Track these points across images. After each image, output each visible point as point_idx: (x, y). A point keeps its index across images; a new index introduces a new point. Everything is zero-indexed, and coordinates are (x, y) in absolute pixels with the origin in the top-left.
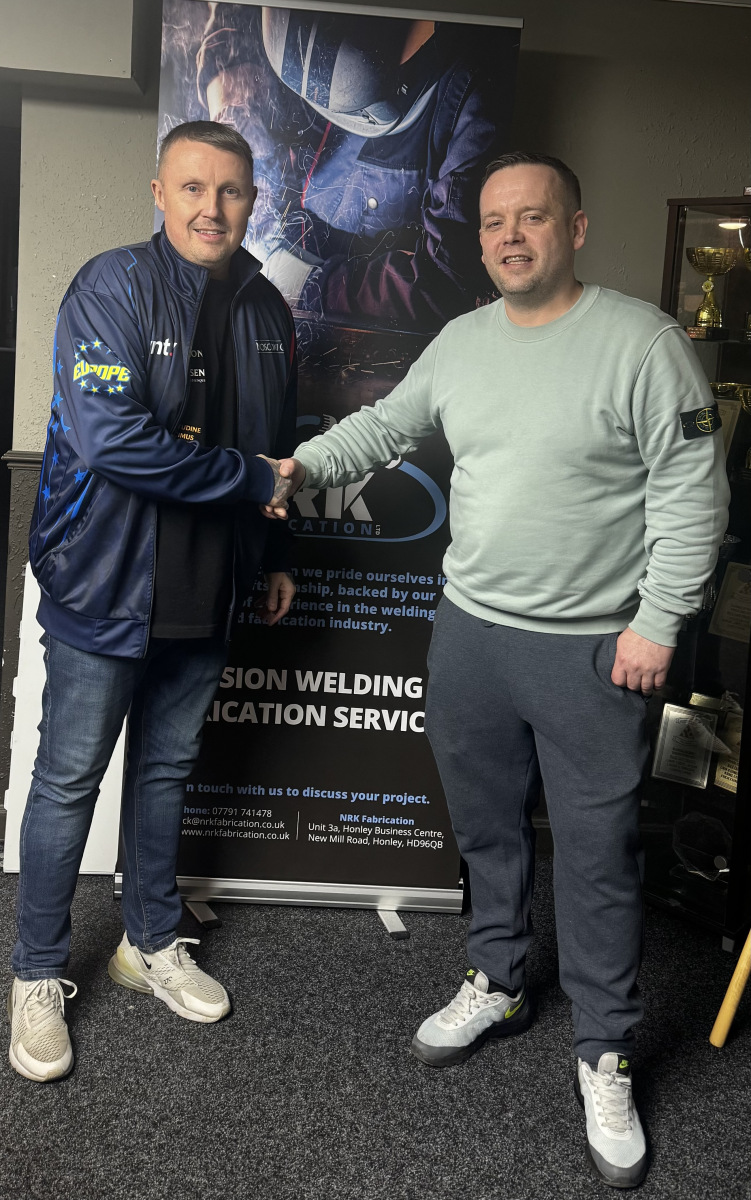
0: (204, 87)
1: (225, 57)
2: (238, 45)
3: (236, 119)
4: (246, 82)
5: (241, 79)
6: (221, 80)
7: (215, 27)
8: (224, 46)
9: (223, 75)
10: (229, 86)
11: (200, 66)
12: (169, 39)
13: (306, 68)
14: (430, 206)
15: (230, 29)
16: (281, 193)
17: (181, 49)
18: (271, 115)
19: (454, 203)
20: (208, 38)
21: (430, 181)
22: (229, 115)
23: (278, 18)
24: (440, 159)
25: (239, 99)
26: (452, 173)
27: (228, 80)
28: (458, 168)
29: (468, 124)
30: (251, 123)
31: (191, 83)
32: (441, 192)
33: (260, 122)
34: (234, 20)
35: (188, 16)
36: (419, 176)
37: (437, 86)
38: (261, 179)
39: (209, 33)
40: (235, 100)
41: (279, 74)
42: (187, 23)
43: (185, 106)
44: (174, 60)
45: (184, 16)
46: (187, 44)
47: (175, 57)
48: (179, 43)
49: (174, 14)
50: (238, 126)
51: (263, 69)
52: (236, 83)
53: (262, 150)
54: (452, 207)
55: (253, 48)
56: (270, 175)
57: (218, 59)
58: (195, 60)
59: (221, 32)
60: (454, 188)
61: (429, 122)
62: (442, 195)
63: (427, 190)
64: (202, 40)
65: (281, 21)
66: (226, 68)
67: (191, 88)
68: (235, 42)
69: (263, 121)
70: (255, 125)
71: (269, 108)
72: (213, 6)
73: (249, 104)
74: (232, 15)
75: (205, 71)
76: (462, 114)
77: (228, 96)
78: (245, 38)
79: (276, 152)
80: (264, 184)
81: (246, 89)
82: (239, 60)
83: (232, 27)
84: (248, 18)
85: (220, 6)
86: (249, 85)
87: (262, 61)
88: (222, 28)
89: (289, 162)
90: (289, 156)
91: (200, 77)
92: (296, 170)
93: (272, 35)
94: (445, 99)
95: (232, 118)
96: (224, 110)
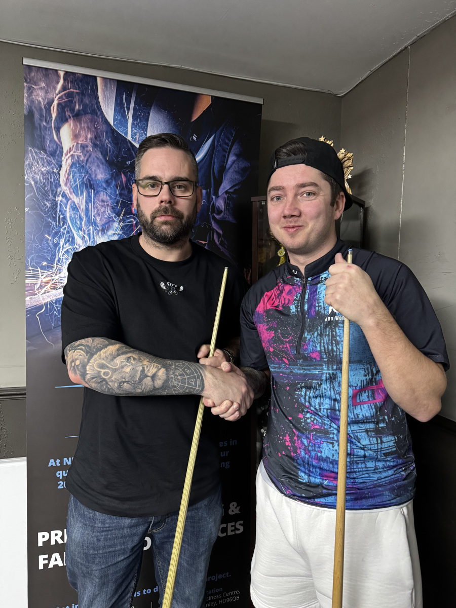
0: (58, 129)
2: (81, 102)
3: (82, 152)
4: (88, 128)
5: (84, 125)
6: (70, 125)
7: (64, 88)
8: (70, 101)
9: (71, 122)
10: (76, 129)
11: (54, 115)
12: (30, 94)
13: (130, 120)
14: (214, 212)
15: (75, 91)
16: (117, 203)
17: (40, 102)
18: (107, 149)
19: (228, 211)
20: (59, 95)
21: (214, 197)
22: (77, 149)
23: (109, 86)
24: (219, 183)
25: (84, 138)
26: (227, 192)
27: (75, 126)
28: (230, 189)
29: (234, 162)
30: (93, 155)
31: (48, 126)
32: (220, 203)
33: (100, 155)
34: (77, 84)
35: (43, 79)
36: (207, 193)
37: (214, 138)
38: (102, 193)
39: (59, 93)
40: (81, 139)
41: (112, 123)
42: (43, 85)
43: (44, 142)
44: (34, 110)
45: (40, 79)
46: (43, 99)
47: (35, 107)
48: (37, 98)
49: (33, 77)
50: (84, 157)
51: (101, 119)
52: (81, 127)
53: (102, 174)
54: (228, 213)
55: (92, 105)
56: (109, 191)
57: (67, 111)
58: (50, 111)
59: (69, 92)
60: (228, 202)
61: (211, 159)
62: (221, 206)
63: (212, 203)
64: (54, 97)
65: (111, 88)
66: (73, 117)
67: (47, 130)
68: (79, 99)
69: (102, 154)
70: (96, 157)
71: (106, 145)
72: (62, 74)
73: (91, 142)
74: (76, 81)
75: (58, 118)
76: (231, 155)
77: (76, 136)
78: (86, 97)
79: (112, 175)
80: (105, 197)
81: (88, 132)
82: (82, 112)
83: (76, 89)
84: (88, 84)
85: (67, 73)
86: (90, 129)
87: (99, 114)
88: (69, 89)
89: (122, 182)
90: (122, 178)
91: (54, 123)
92: (126, 188)
93: (105, 96)
94: (220, 145)
95: (80, 151)
96: (73, 146)
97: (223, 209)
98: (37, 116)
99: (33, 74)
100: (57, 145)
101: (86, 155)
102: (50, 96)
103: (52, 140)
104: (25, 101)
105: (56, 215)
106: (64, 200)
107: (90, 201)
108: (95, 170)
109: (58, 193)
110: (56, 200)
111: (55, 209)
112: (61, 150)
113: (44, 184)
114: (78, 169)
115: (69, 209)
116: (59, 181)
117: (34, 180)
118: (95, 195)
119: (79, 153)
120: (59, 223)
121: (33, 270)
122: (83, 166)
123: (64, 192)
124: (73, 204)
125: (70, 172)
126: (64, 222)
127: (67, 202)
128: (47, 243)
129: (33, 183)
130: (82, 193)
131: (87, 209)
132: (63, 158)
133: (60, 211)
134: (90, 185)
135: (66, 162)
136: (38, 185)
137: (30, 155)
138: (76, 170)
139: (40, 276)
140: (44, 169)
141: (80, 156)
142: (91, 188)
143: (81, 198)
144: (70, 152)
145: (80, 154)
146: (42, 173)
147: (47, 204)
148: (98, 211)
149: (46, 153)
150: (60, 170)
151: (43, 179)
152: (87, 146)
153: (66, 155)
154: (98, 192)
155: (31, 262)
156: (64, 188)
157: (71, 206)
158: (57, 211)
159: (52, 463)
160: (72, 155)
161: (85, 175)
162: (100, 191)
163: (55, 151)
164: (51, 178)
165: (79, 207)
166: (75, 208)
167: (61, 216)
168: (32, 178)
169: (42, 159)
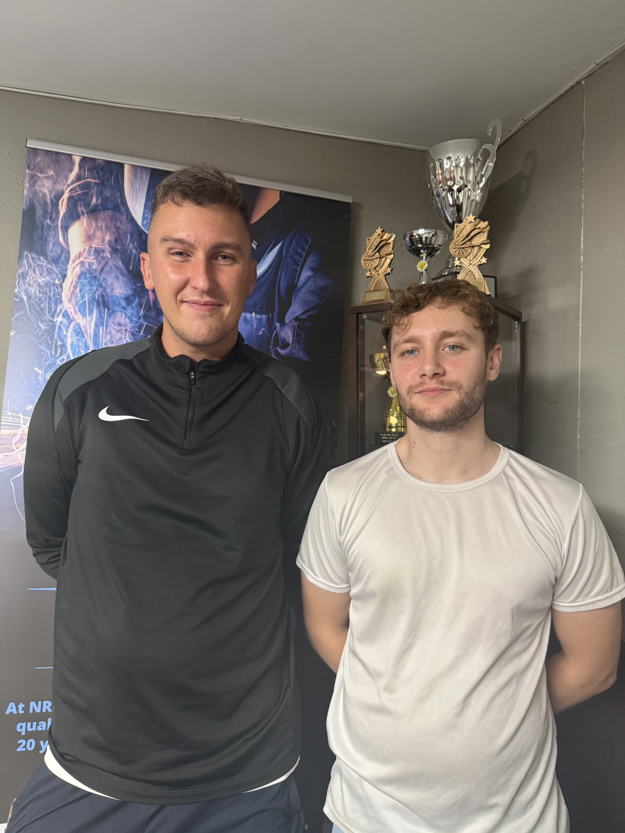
0: (66, 229)
1: (87, 205)
2: (100, 194)
3: (96, 258)
4: (107, 227)
5: (102, 224)
6: (83, 223)
7: (79, 178)
8: (85, 194)
9: (84, 220)
10: (90, 229)
11: (63, 209)
12: (33, 184)
14: (278, 346)
15: (93, 181)
16: (140, 327)
17: (45, 195)
18: (130, 256)
19: (299, 344)
20: (71, 187)
21: (278, 325)
22: (89, 254)
23: (139, 175)
24: (286, 306)
25: (100, 241)
26: (297, 319)
27: (89, 224)
28: (302, 314)
29: (309, 278)
30: (111, 263)
32: (287, 334)
33: (120, 264)
34: (97, 172)
35: (52, 165)
36: (268, 319)
37: (283, 245)
38: (119, 313)
39: (72, 183)
40: (96, 241)
41: (140, 223)
42: (51, 173)
43: (46, 245)
44: (37, 204)
45: (48, 165)
46: (50, 191)
47: (38, 201)
48: (42, 189)
49: (38, 163)
50: (98, 265)
51: (125, 217)
52: (97, 227)
53: (121, 288)
54: (297, 347)
55: (115, 198)
56: (130, 311)
57: (81, 206)
58: (58, 205)
59: (85, 183)
60: (299, 332)
61: (276, 274)
62: (288, 337)
63: (275, 332)
64: (65, 188)
65: (142, 178)
66: (87, 213)
67: (52, 229)
68: (97, 192)
69: (123, 262)
70: (115, 265)
71: (129, 251)
72: (77, 160)
73: (110, 246)
74: (95, 168)
75: (67, 215)
76: (304, 269)
77: (89, 238)
78: (107, 189)
79: (135, 291)
80: (123, 318)
81: (107, 232)
82: (100, 207)
83: (95, 179)
84: (111, 173)
85: (84, 159)
86: (110, 229)
87: (123, 210)
88: (85, 179)
89: (148, 300)
90: (149, 295)
91: (62, 221)
92: (154, 308)
93: (133, 188)
94: (290, 256)
95: (93, 257)
96: (85, 250)
97: (291, 342)
98: (39, 212)
99: (38, 159)
100: (62, 249)
101: (100, 262)
102: (59, 187)
103: (57, 243)
104: (25, 192)
105: (52, 341)
106: (65, 321)
107: (102, 324)
108: (112, 283)
109: (58, 312)
110: (55, 321)
111: (52, 332)
112: (67, 255)
113: (40, 299)
114: (89, 281)
115: (72, 333)
116: (61, 296)
117: (27, 294)
118: (109, 315)
119: (91, 259)
120: (56, 352)
121: (12, 416)
122: (95, 277)
123: (66, 311)
124: (77, 327)
125: (77, 284)
126: (62, 351)
127: (70, 324)
128: (37, 379)
129: (25, 298)
130: (91, 312)
131: (96, 335)
132: (69, 266)
133: (59, 336)
134: (104, 303)
135: (73, 271)
136: (31, 301)
137: (25, 261)
138: (86, 282)
139: (22, 425)
140: (42, 280)
141: (93, 263)
142: (105, 307)
143: (88, 319)
144: (79, 258)
145: (93, 261)
146: (39, 285)
147: (42, 326)
148: (111, 337)
149: (47, 259)
150: (63, 281)
151: (40, 293)
152: (103, 251)
153: (74, 262)
154: (114, 312)
155: (10, 405)
156: (67, 305)
157: (75, 330)
158: (53, 336)
159: (11, 709)
160: (82, 262)
161: (97, 289)
162: (116, 311)
163: (59, 257)
164: (50, 292)
165: (85, 331)
166: (79, 332)
167: (59, 343)
168: (25, 291)
169: (41, 267)
